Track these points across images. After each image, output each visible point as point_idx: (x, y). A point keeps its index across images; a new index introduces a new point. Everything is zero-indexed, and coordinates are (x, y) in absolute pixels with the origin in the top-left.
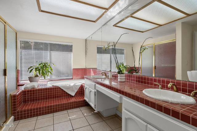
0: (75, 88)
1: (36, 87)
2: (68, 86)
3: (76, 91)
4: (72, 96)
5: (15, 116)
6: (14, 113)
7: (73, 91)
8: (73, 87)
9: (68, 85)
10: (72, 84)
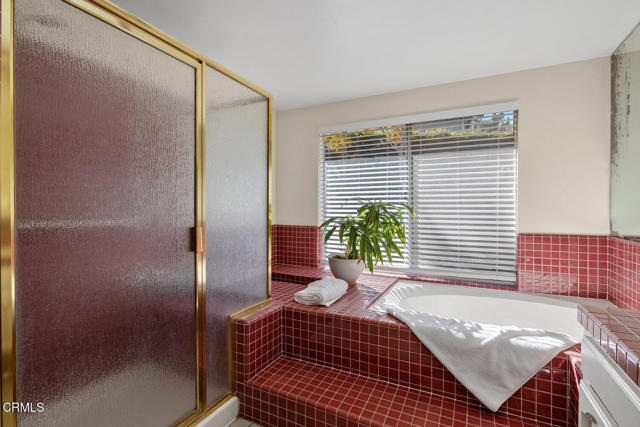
0: (504, 366)
1: (328, 304)
2: (460, 335)
3: (514, 385)
4: (487, 412)
5: (241, 400)
6: (240, 388)
7: (492, 378)
8: (494, 354)
9: (462, 328)
10: (489, 333)
